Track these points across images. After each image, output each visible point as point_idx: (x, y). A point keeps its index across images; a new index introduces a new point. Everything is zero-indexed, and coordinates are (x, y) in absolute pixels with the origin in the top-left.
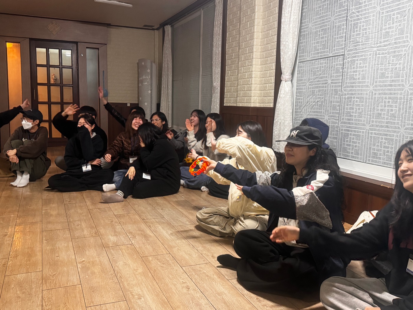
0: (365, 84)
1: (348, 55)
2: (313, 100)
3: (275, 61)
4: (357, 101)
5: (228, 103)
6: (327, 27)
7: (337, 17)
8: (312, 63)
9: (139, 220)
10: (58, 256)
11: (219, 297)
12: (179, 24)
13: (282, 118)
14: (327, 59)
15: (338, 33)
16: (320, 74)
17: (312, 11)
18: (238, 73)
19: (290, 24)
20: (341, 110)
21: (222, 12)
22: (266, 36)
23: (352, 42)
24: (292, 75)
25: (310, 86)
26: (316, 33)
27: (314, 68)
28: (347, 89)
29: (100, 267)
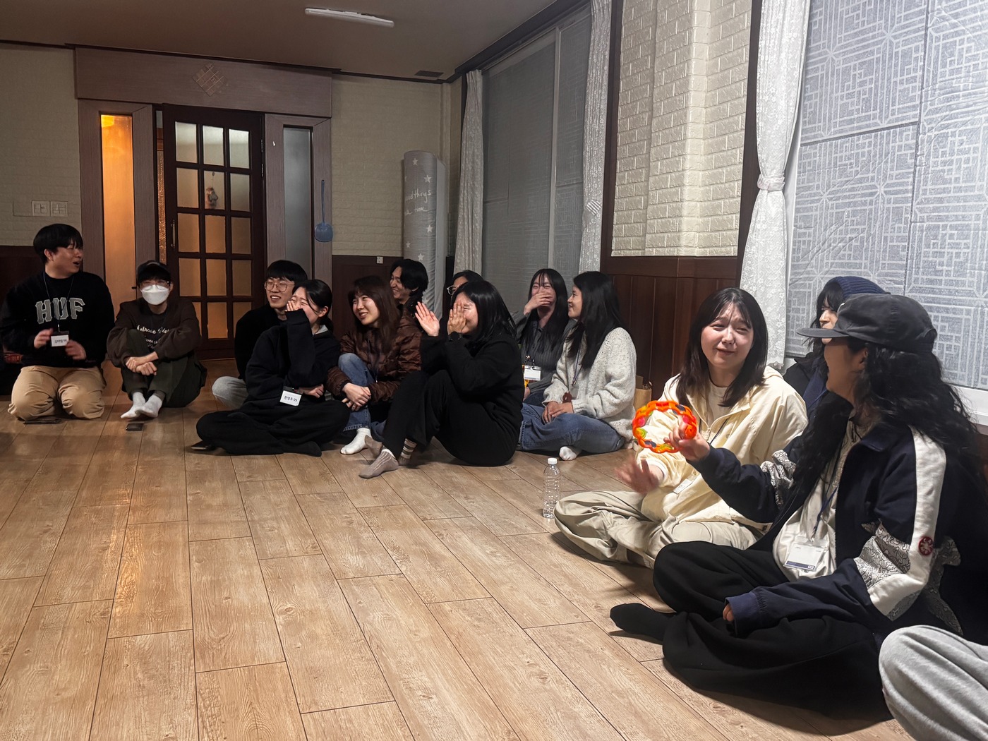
0: (972, 193)
1: (930, 123)
2: (838, 236)
3: (743, 143)
4: (951, 236)
5: (620, 250)
6: (876, 56)
7: (900, 32)
8: (836, 146)
9: (415, 520)
10: (229, 598)
11: (621, 700)
12: (501, 67)
13: (760, 281)
14: (873, 134)
15: (902, 70)
16: (857, 173)
17: (836, 18)
18: (648, 176)
19: (780, 52)
20: (912, 259)
21: (609, 31)
22: (719, 84)
23: (940, 90)
24: (784, 176)
25: (830, 203)
26: (846, 71)
27: (841, 157)
28: (927, 206)
29: (328, 622)
